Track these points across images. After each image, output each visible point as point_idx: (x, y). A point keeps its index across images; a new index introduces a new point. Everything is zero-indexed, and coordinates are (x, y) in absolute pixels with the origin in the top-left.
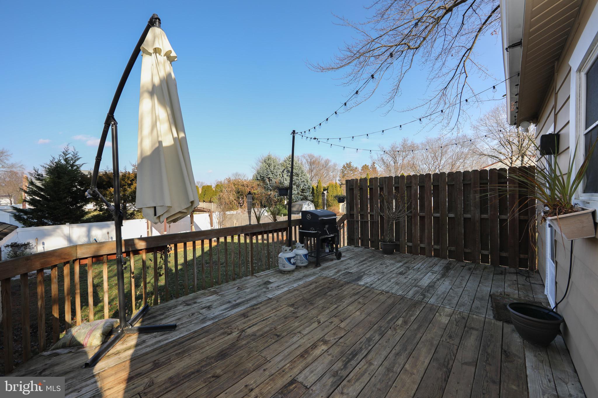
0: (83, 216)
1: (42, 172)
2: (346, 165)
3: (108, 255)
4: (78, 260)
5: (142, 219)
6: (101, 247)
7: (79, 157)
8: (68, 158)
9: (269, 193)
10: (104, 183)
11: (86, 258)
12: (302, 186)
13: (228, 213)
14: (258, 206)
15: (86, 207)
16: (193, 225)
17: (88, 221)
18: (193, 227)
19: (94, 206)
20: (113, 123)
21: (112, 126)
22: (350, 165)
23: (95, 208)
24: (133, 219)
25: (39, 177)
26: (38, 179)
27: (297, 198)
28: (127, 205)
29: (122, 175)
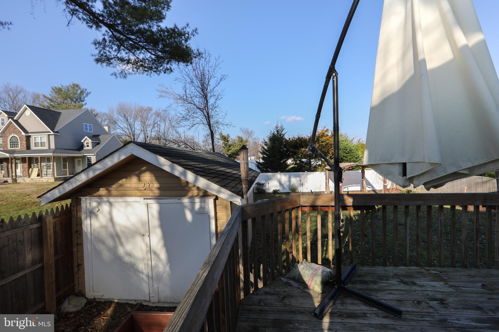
0: (287, 168)
1: (267, 140)
3: (321, 206)
4: (301, 207)
5: (321, 171)
6: (316, 199)
7: (284, 128)
8: (278, 130)
10: (298, 145)
11: (306, 206)
15: (288, 162)
16: (364, 180)
17: (289, 171)
18: (364, 181)
19: (292, 161)
20: (334, 74)
21: (333, 78)
23: (292, 162)
24: (315, 171)
25: (266, 144)
26: (266, 145)
28: (312, 161)
29: (309, 139)
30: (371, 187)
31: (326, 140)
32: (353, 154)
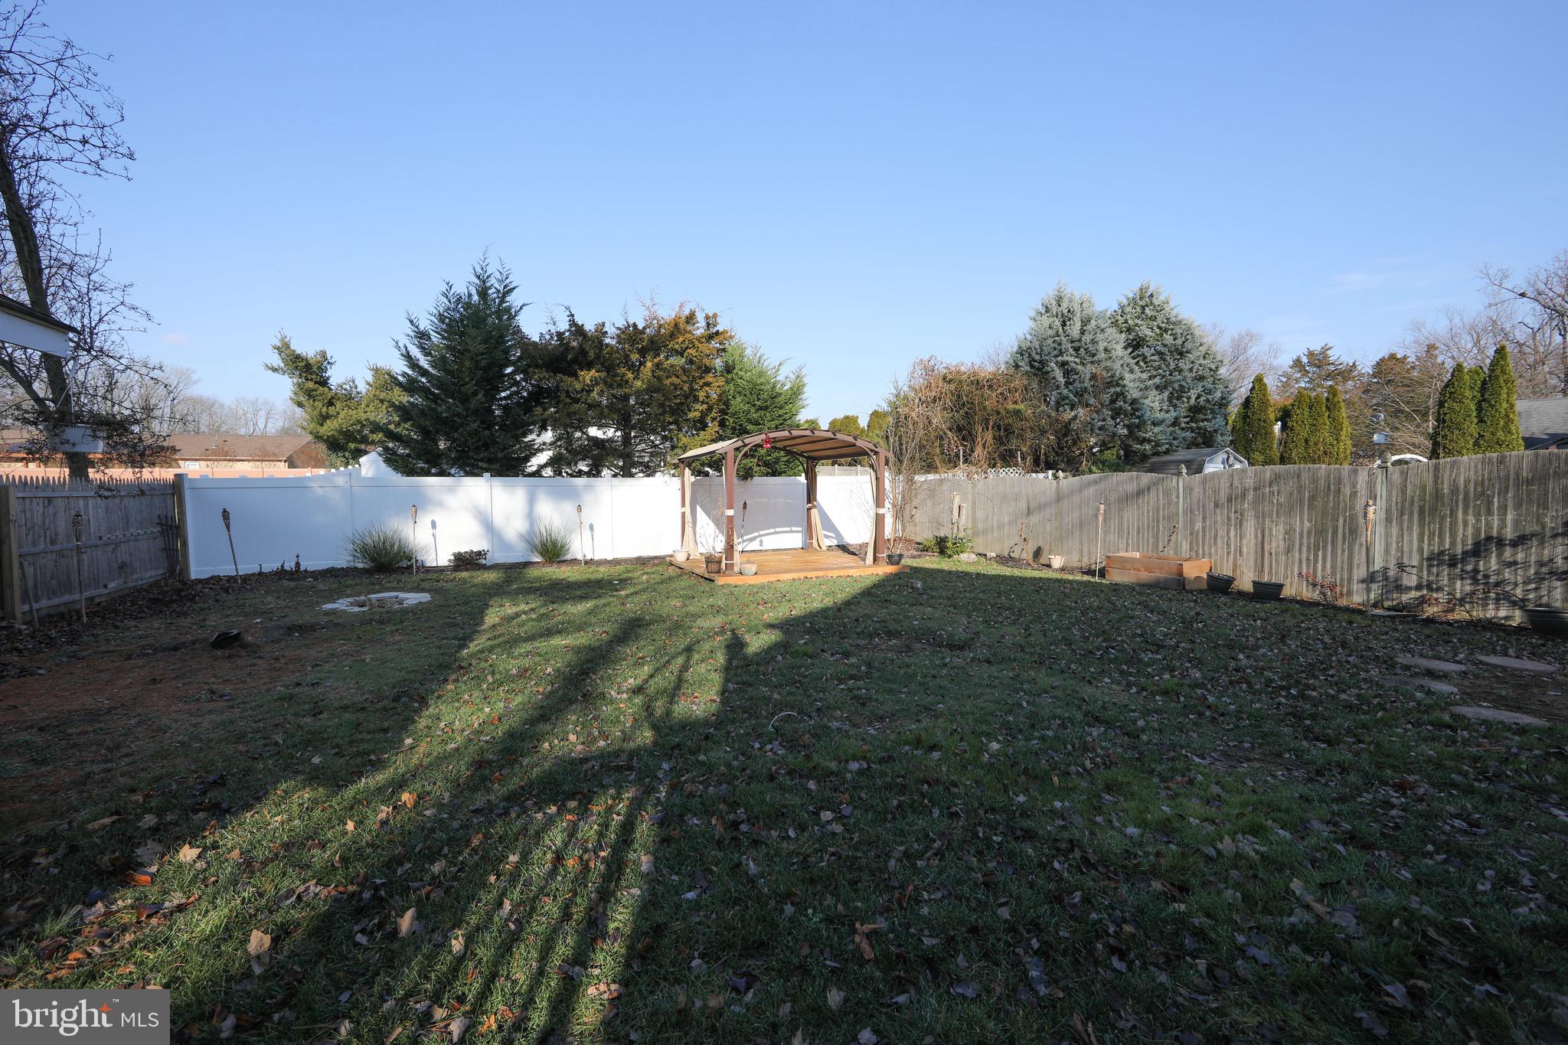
1: (429, 326)
2: (1305, 360)
7: (513, 284)
8: (487, 289)
9: (1068, 415)
12: (1193, 394)
13: (920, 478)
14: (1023, 458)
16: (815, 507)
18: (814, 512)
22: (1326, 357)
26: (422, 347)
27: (1174, 439)
30: (833, 535)
31: (687, 348)
32: (781, 412)
